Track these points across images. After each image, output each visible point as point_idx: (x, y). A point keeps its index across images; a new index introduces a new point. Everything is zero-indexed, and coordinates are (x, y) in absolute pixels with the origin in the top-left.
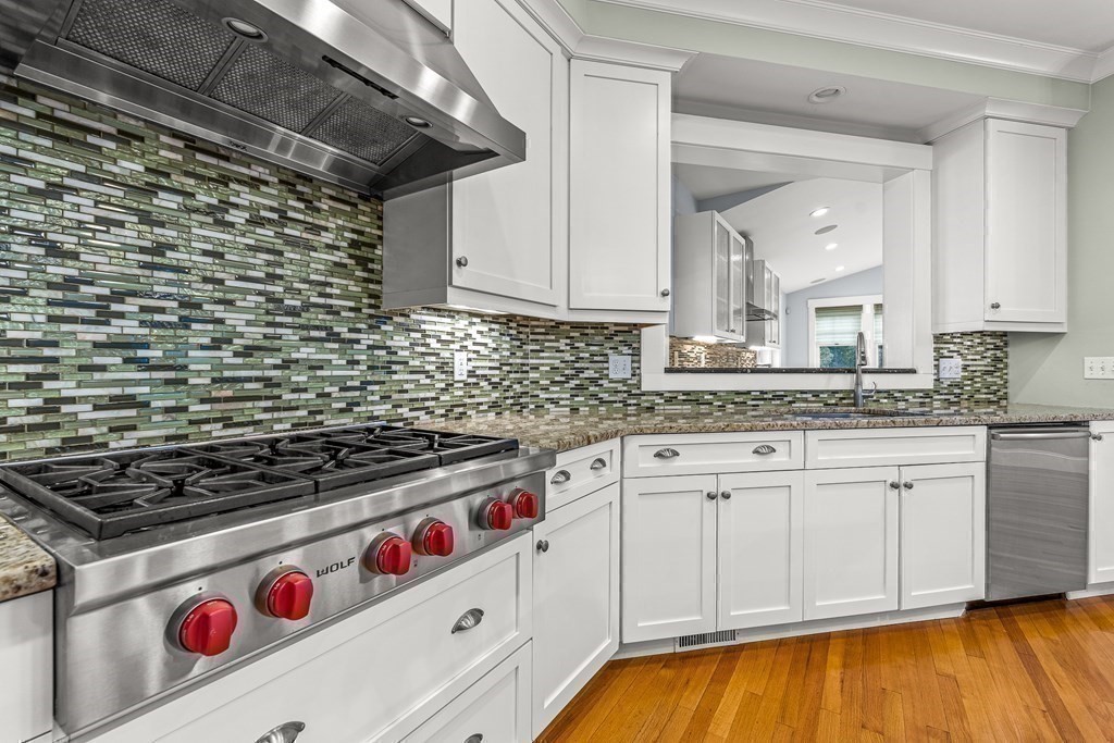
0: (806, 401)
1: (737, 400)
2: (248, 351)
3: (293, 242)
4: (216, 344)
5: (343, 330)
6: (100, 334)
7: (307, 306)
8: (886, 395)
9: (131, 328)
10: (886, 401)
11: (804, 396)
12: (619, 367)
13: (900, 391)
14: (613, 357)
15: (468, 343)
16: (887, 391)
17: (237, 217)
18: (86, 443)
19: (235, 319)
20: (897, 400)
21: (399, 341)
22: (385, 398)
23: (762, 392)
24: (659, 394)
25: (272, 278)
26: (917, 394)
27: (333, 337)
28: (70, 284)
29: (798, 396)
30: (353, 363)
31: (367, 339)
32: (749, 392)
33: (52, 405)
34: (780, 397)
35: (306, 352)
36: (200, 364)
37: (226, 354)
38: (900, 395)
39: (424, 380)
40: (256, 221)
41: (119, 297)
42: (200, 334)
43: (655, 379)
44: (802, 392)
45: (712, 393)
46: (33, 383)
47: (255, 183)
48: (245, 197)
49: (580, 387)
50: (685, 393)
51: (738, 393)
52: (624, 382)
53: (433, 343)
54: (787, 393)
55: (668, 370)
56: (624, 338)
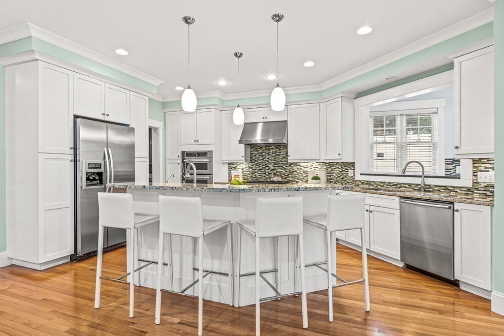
0: (405, 187)
2: (272, 170)
3: (277, 155)
4: (269, 169)
5: (285, 167)
6: (258, 169)
7: (279, 164)
8: (444, 188)
9: (261, 168)
10: (444, 191)
11: (405, 185)
13: (452, 187)
14: (350, 170)
15: (312, 167)
16: (445, 186)
17: (271, 153)
18: (258, 179)
19: (270, 166)
20: (450, 191)
21: (295, 168)
22: (292, 177)
23: (389, 183)
24: (360, 181)
25: (275, 160)
26: (463, 189)
27: (283, 168)
28: (257, 164)
29: (402, 185)
30: (286, 171)
31: (288, 168)
32: (385, 183)
33: (255, 176)
34: (396, 185)
35: (279, 170)
36: (267, 171)
37: (270, 170)
38: (452, 188)
39: (300, 174)
40: (273, 153)
41: (260, 164)
42: (267, 168)
43: (358, 177)
44: (404, 184)
45: (373, 182)
46: (254, 174)
47: (272, 149)
48: (271, 151)
49: (343, 178)
50: (367, 181)
51: (381, 182)
52: (352, 177)
53: (303, 168)
54: (398, 184)
55: (361, 174)
56: (352, 165)
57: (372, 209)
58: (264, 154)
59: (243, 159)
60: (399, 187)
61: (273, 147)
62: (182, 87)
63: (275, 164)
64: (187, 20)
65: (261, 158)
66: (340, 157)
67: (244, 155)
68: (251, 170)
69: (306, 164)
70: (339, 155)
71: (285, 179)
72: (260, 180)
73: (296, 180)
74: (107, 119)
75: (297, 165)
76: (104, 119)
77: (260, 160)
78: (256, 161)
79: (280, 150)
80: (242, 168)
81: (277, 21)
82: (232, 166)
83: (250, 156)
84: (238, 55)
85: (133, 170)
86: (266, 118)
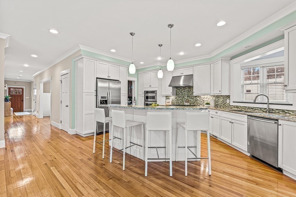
0: (258, 110)
1: (244, 108)
2: (186, 99)
3: (189, 92)
4: (185, 99)
5: (193, 98)
7: (190, 96)
8: (282, 111)
9: (181, 98)
10: (282, 112)
12: (228, 101)
13: (287, 110)
14: (227, 100)
15: (207, 98)
16: (283, 110)
17: (186, 91)
18: (179, 104)
19: (186, 97)
20: (286, 113)
21: (198, 98)
22: (196, 103)
23: (249, 107)
24: (233, 106)
26: (294, 112)
27: (192, 98)
29: (256, 108)
30: (193, 100)
31: (195, 98)
32: (246, 107)
33: (178, 102)
34: (252, 109)
35: (190, 99)
37: (185, 100)
38: (287, 111)
39: (201, 102)
40: (187, 91)
43: (232, 104)
44: (257, 108)
45: (240, 106)
47: (187, 89)
48: (186, 90)
49: (224, 104)
50: (236, 106)
51: (244, 107)
52: (228, 103)
53: (202, 98)
54: (254, 108)
55: (233, 102)
56: (228, 97)
57: (233, 121)
58: (182, 91)
59: (172, 94)
60: (255, 110)
61: (187, 88)
62: (143, 62)
63: (188, 96)
64: (131, 34)
65: (181, 94)
66: (220, 93)
67: (172, 92)
68: (176, 100)
69: (204, 96)
70: (220, 91)
71: (193, 104)
72: (181, 104)
73: (199, 105)
74: (110, 78)
75: (199, 97)
76: (108, 78)
77: (180, 94)
78: (179, 95)
79: (190, 89)
80: (172, 98)
81: (171, 27)
82: (167, 97)
83: (176, 93)
84: (160, 45)
85: (120, 99)
86: (183, 74)
